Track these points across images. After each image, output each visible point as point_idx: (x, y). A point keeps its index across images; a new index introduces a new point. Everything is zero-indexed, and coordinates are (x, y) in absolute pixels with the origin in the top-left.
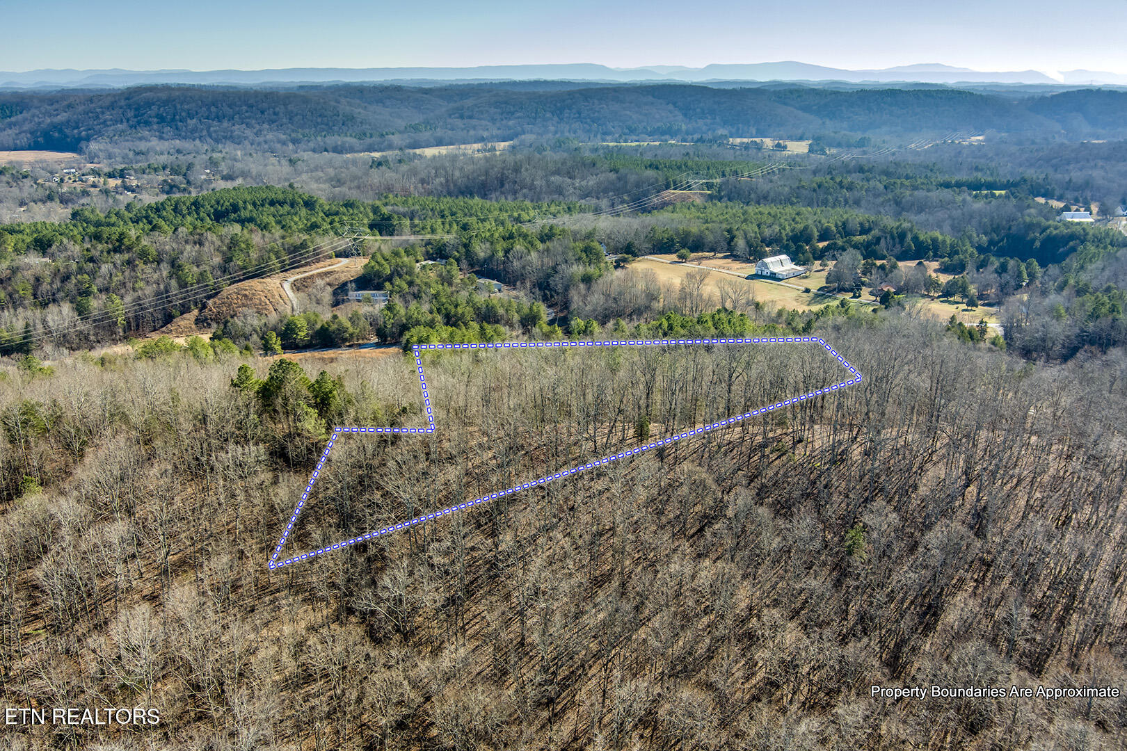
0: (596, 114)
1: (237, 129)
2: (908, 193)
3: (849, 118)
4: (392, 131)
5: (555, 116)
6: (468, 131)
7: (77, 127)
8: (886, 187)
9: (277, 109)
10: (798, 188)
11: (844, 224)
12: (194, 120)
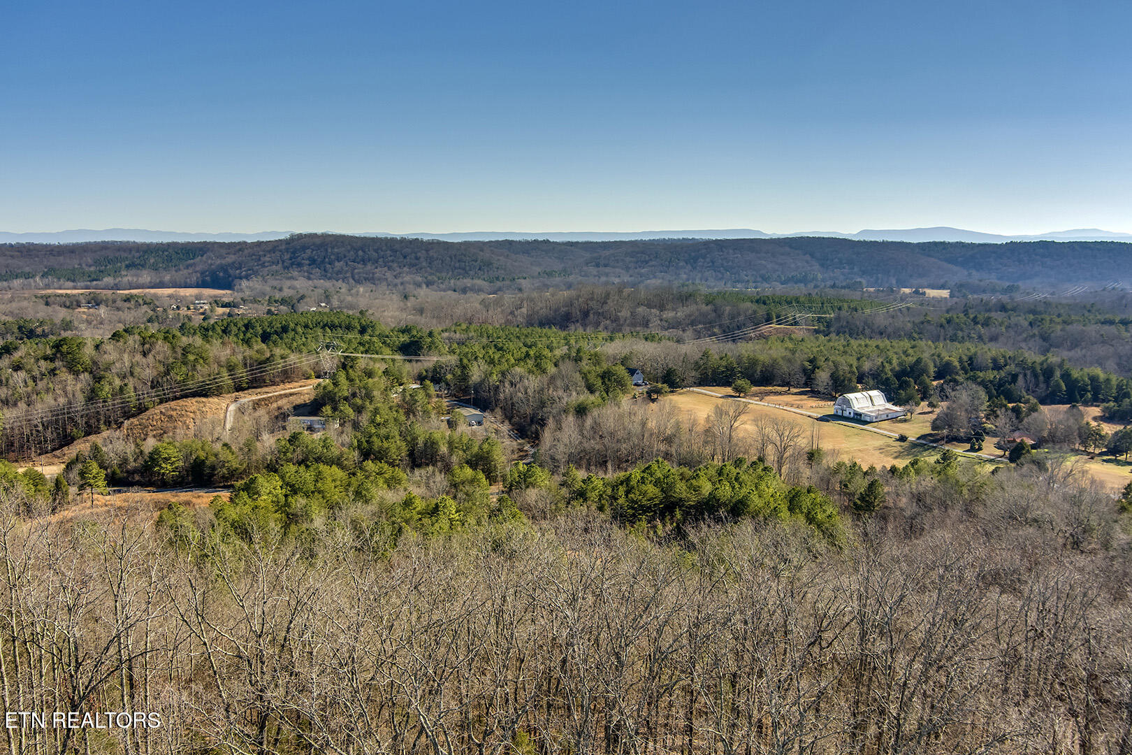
0: (730, 263)
1: (379, 272)
2: (1059, 327)
3: (997, 269)
4: (525, 275)
5: (689, 265)
6: (599, 277)
7: (240, 268)
8: (1031, 324)
9: (419, 254)
10: (922, 323)
11: (971, 359)
12: (341, 263)
